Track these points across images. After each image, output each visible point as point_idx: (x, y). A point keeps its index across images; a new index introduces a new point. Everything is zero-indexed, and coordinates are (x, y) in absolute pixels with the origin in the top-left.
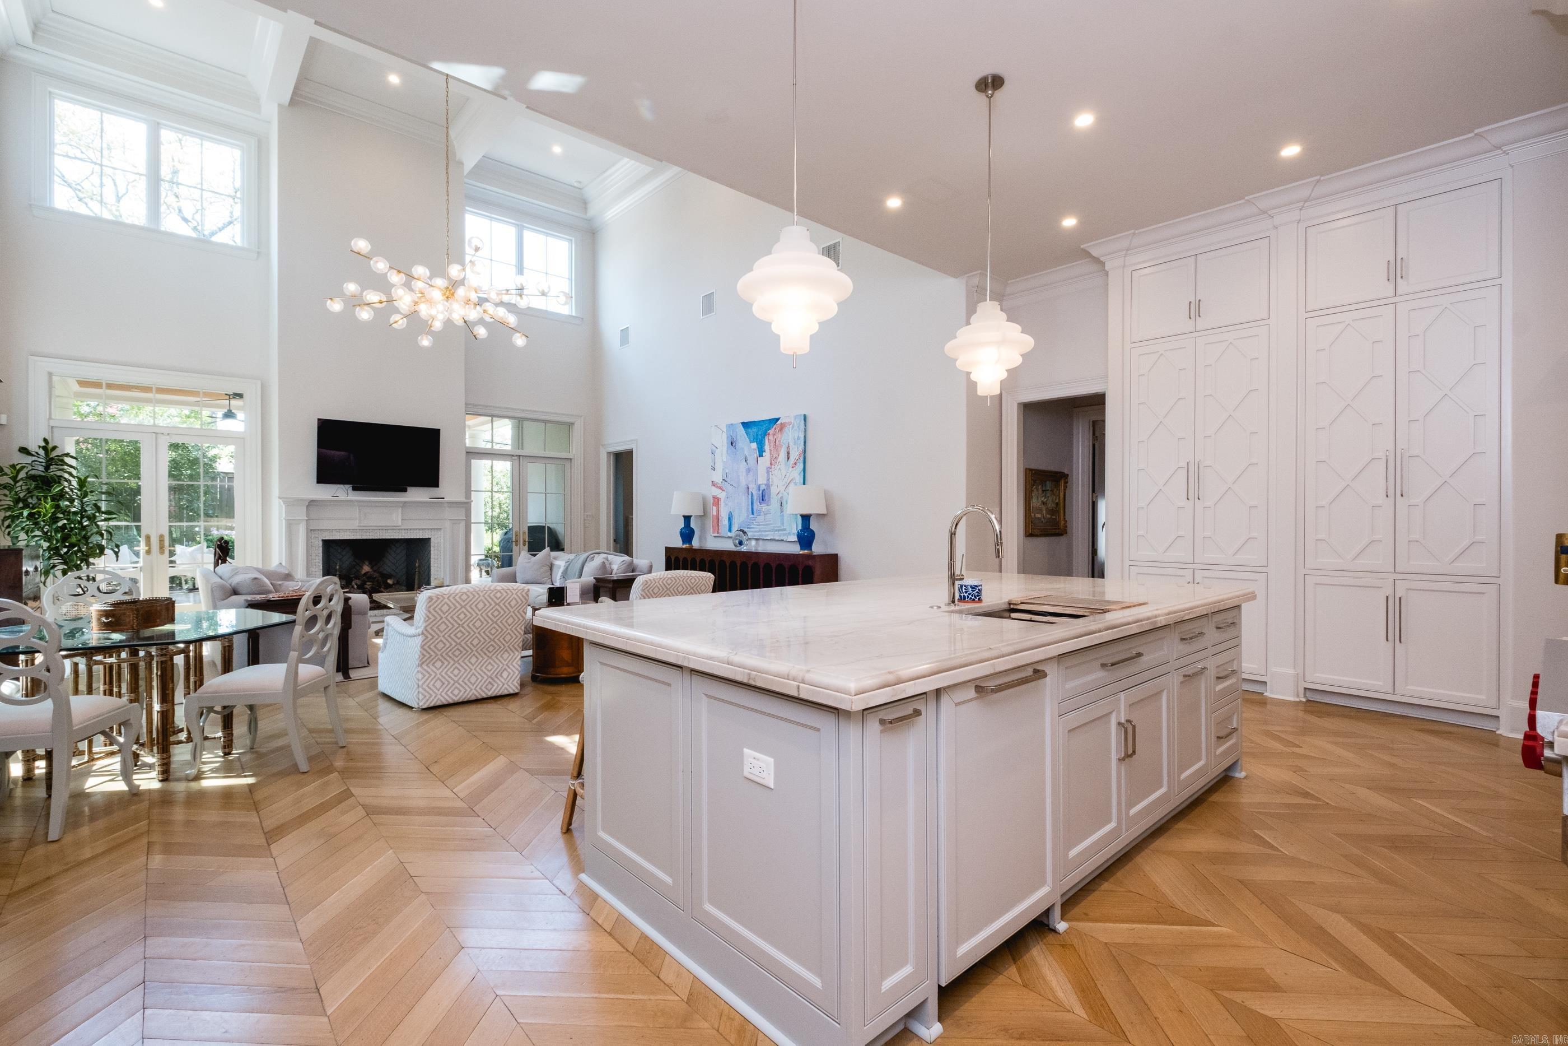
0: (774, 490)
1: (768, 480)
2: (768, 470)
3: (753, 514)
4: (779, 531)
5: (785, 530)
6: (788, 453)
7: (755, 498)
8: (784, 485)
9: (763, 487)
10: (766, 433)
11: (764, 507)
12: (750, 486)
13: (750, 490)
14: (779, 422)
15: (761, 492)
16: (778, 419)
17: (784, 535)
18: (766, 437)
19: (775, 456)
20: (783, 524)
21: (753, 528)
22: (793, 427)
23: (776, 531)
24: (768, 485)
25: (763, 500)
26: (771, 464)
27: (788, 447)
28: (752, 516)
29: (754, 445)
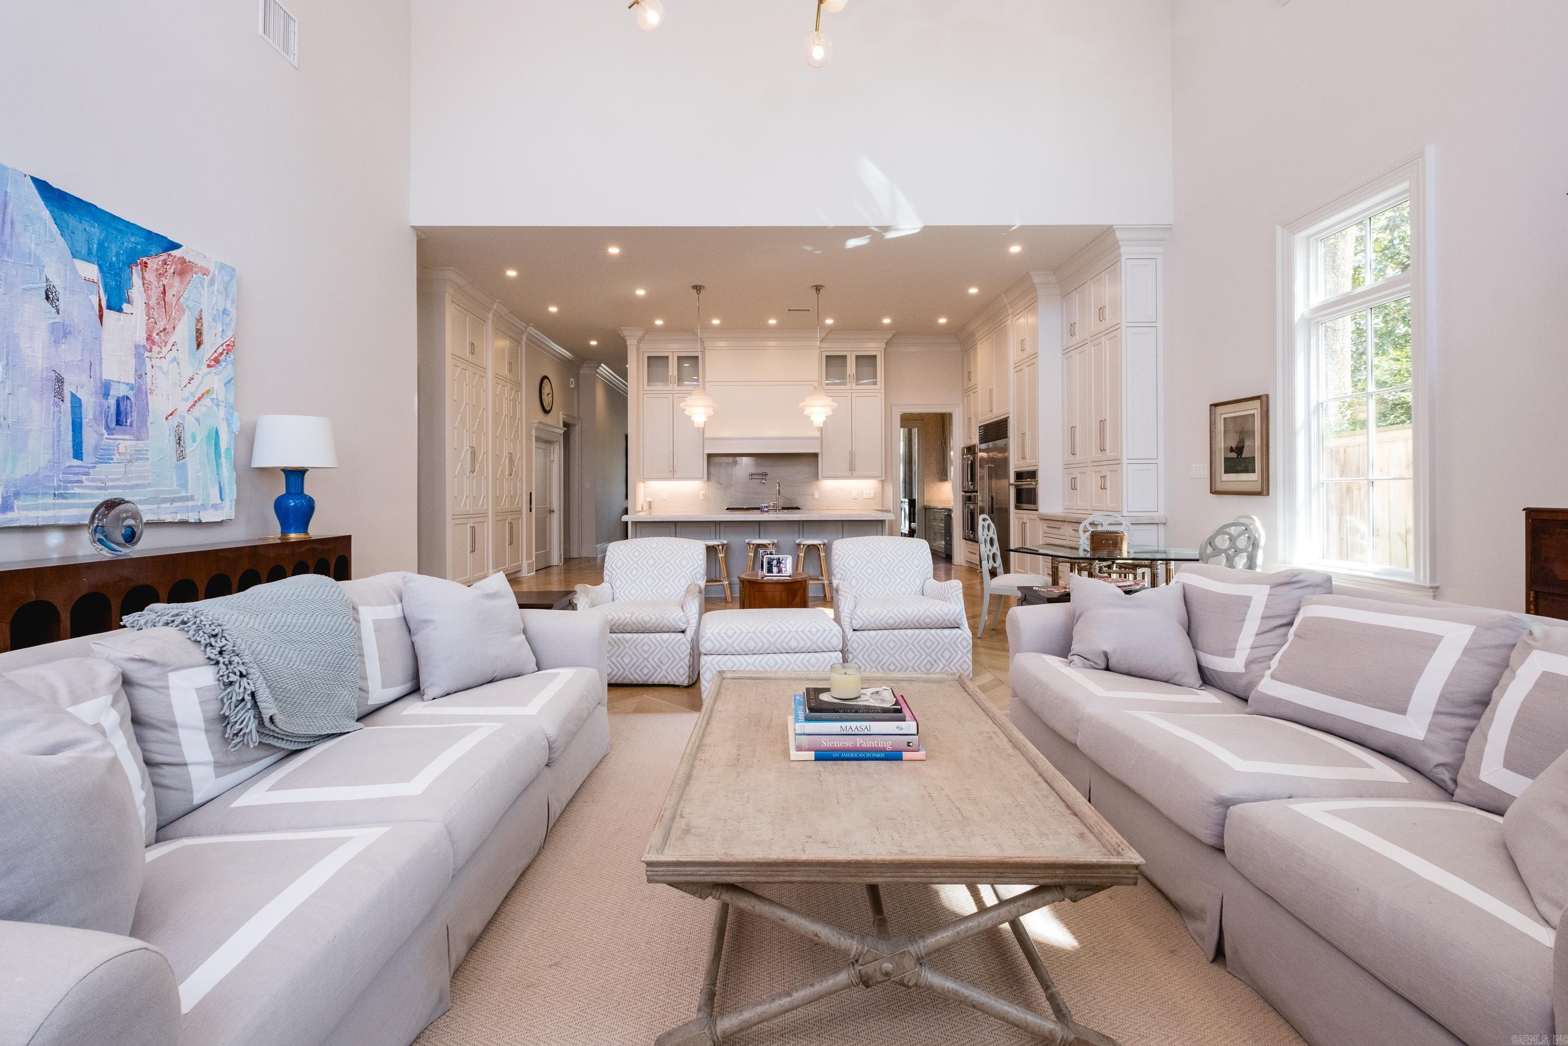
0: (159, 404)
1: (140, 376)
2: (140, 354)
3: (78, 454)
4: (172, 501)
5: (191, 498)
6: (199, 333)
7: (88, 414)
8: (187, 399)
9: (119, 391)
10: (133, 259)
11: (124, 443)
12: (68, 378)
13: (68, 389)
14: (174, 253)
15: (112, 402)
16: (176, 246)
17: (188, 510)
18: (136, 271)
19: (161, 326)
20: (184, 485)
21: (74, 496)
22: (212, 283)
23: (164, 501)
24: (140, 390)
25: (118, 423)
26: (149, 338)
27: (199, 320)
28: (76, 462)
29: (91, 271)
